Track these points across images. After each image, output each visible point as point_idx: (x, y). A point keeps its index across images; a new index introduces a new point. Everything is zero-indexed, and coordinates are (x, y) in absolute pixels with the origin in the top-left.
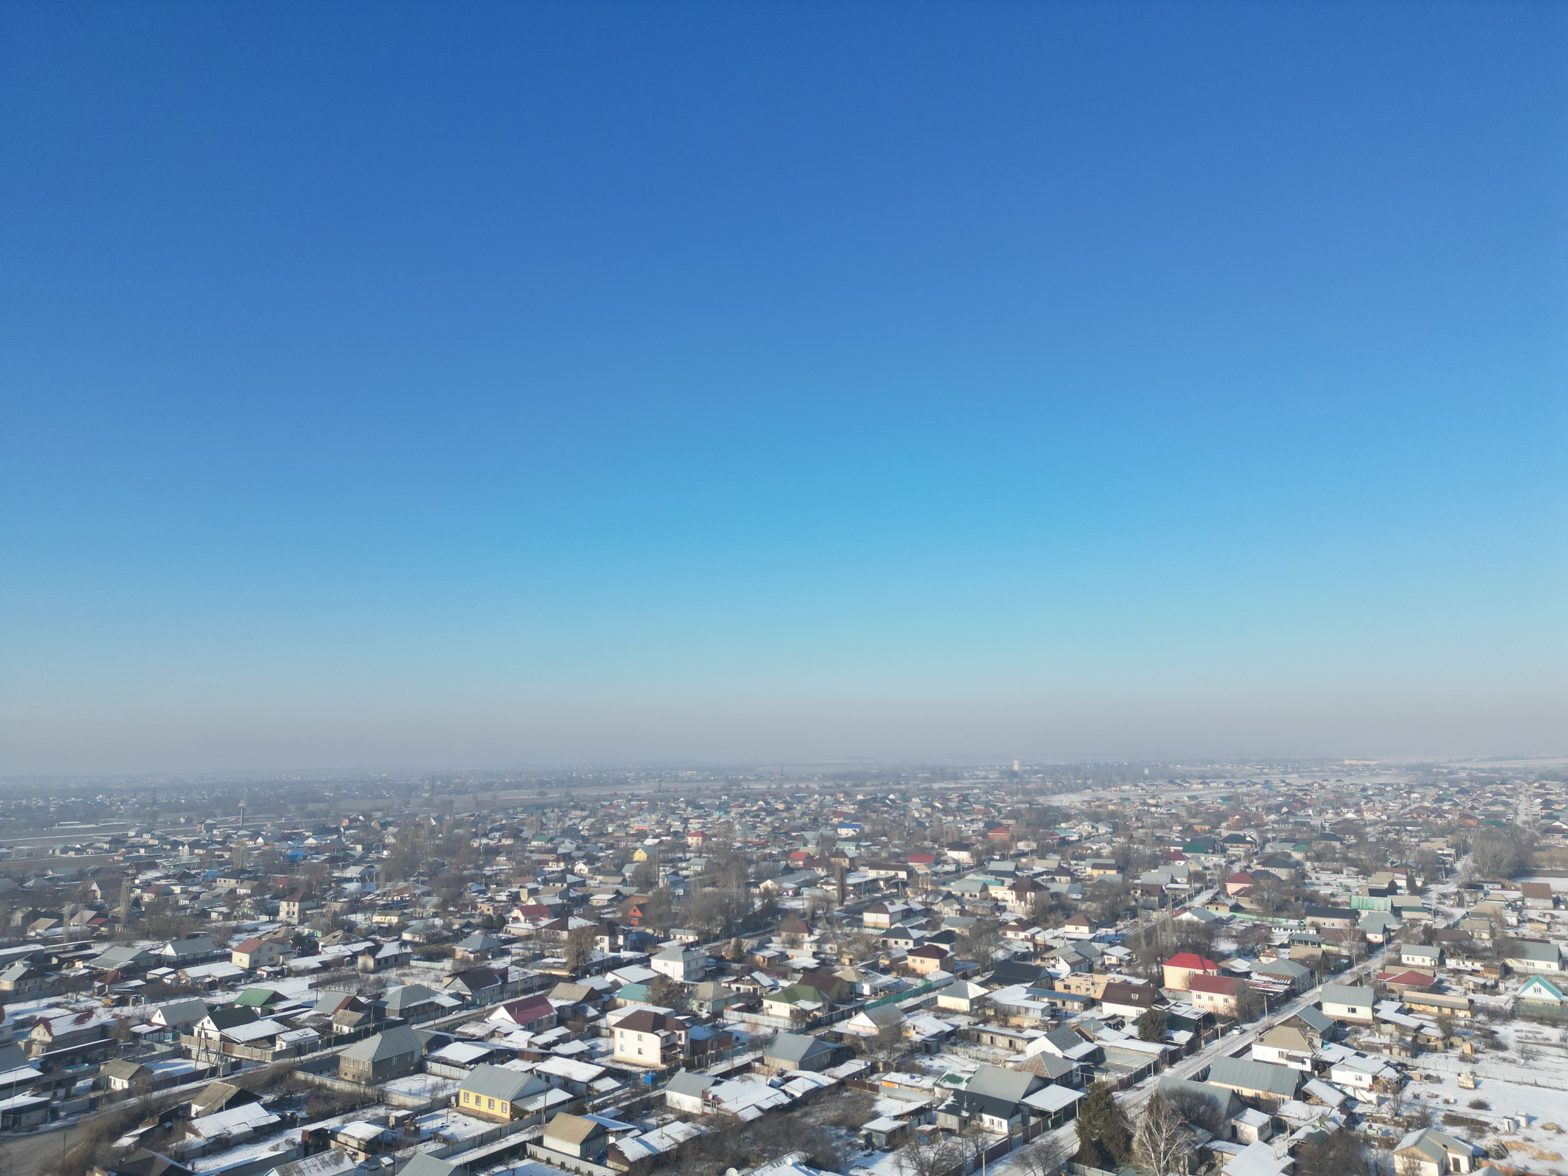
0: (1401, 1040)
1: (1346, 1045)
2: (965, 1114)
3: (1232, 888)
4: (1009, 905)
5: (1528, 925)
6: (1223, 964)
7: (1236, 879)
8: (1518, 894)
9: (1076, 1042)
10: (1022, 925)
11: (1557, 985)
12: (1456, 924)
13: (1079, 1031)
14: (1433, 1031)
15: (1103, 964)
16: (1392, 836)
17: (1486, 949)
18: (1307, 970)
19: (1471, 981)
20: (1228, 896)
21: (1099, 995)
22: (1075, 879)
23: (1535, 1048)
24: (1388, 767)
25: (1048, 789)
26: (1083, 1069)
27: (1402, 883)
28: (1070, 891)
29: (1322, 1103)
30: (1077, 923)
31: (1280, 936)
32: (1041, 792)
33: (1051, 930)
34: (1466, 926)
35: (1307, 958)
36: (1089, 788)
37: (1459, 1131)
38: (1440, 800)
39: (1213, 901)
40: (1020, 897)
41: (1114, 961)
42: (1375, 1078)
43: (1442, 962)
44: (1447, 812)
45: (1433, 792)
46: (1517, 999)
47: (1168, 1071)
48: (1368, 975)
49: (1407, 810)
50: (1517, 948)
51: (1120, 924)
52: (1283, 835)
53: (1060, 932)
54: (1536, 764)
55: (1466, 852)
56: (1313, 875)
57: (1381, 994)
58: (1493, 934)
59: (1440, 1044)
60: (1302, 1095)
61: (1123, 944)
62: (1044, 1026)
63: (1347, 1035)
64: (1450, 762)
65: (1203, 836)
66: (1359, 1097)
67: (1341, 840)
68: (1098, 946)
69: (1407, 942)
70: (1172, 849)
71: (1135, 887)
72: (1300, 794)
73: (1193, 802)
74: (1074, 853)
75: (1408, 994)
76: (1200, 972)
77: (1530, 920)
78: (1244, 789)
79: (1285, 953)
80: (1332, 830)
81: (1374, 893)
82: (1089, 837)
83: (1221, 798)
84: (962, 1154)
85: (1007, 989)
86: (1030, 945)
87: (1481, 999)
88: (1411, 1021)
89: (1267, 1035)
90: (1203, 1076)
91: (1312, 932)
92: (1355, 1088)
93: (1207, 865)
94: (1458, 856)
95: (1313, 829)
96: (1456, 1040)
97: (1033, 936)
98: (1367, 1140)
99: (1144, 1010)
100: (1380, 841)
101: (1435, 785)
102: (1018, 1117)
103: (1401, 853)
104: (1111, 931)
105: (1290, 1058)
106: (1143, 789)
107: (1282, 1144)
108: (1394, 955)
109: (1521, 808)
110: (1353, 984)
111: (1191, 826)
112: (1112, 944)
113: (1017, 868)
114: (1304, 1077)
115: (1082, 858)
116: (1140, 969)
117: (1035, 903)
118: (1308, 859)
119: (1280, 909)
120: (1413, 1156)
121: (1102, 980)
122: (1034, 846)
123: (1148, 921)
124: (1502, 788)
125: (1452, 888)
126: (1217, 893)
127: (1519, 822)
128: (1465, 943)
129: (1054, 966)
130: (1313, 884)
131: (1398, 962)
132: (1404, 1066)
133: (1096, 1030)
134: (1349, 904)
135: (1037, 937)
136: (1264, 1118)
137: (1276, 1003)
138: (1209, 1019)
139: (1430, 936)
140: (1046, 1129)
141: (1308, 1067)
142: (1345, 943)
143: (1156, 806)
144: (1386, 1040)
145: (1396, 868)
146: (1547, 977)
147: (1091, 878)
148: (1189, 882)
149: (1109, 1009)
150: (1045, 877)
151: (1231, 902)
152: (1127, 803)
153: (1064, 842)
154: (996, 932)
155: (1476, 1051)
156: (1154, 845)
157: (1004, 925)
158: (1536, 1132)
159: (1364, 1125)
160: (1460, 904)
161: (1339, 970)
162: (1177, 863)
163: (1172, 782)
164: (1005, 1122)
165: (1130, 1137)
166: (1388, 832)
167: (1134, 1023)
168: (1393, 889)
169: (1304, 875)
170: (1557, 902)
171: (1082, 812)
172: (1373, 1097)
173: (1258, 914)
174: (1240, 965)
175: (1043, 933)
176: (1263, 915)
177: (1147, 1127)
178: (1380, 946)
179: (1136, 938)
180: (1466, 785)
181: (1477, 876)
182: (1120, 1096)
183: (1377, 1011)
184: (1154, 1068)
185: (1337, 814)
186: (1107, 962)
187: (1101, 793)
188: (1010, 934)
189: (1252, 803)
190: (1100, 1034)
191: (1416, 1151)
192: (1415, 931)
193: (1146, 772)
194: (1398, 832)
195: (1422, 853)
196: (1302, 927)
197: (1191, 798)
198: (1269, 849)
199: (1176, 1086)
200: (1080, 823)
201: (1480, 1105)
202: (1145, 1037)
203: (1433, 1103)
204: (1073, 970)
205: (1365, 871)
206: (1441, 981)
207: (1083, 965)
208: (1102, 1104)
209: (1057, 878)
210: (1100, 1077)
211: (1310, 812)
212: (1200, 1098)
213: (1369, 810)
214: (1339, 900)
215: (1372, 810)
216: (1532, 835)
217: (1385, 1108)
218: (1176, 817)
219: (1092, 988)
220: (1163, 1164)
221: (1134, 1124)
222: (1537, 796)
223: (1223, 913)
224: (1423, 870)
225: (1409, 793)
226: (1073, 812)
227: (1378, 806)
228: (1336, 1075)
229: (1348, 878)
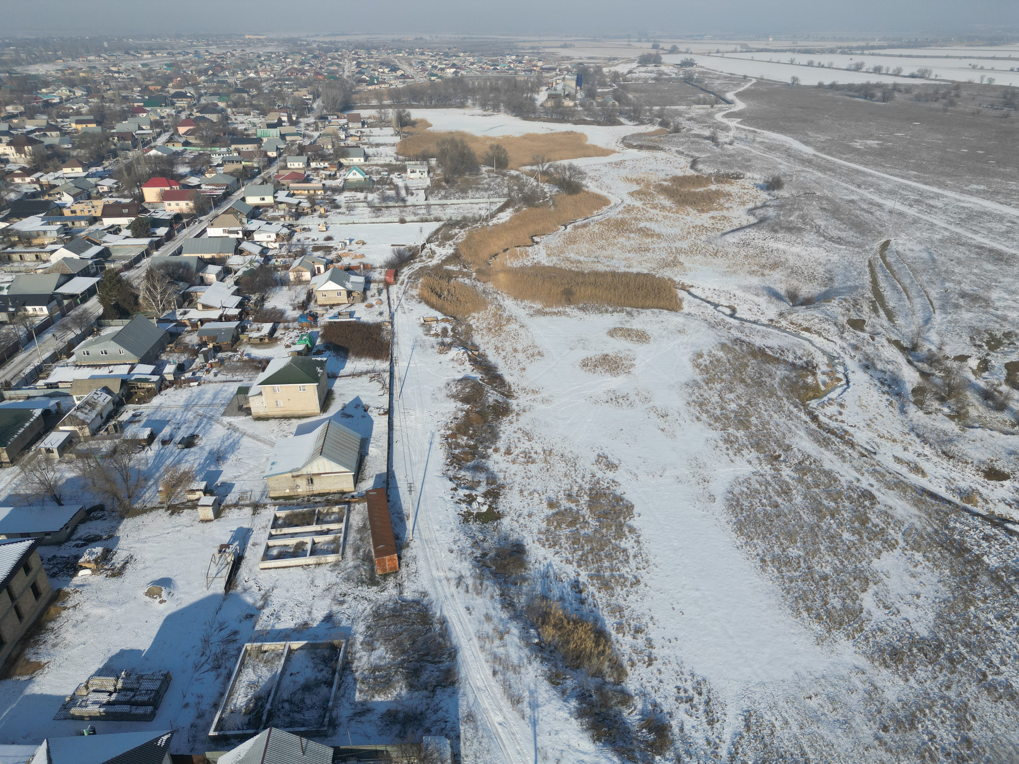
0: (290, 211)
1: (261, 219)
2: (11, 309)
3: (182, 130)
4: (11, 158)
5: (350, 138)
6: (182, 182)
7: (184, 124)
8: (344, 121)
9: (87, 247)
10: (26, 172)
11: (363, 170)
12: (315, 142)
13: (89, 240)
14: (306, 204)
15: (98, 192)
16: (277, 88)
17: (330, 154)
18: (235, 179)
19: (323, 173)
20: (180, 136)
21: (99, 214)
22: (64, 133)
23: (353, 204)
24: (271, 40)
25: (23, 60)
26: (96, 263)
27: (285, 119)
28: (62, 142)
29: (250, 253)
30: (72, 166)
31: (217, 159)
32: (18, 62)
33: (52, 173)
34: (320, 142)
35: (234, 172)
36: (60, 59)
37: (320, 253)
38: (303, 63)
39: (170, 140)
40: (19, 151)
41: (106, 189)
42: (277, 235)
43: (308, 165)
44: (307, 71)
45: (299, 58)
46: (345, 180)
47: (155, 254)
48: (270, 177)
49: (285, 70)
50: (344, 152)
51: (106, 163)
52: (211, 91)
53: (59, 173)
54: (353, 38)
55: (318, 97)
56: (233, 117)
57: (278, 187)
58: (333, 146)
59: (309, 211)
60: (239, 252)
61: (111, 177)
62: (60, 241)
63: (261, 214)
64: (307, 36)
65: (157, 94)
66: (270, 247)
67: (248, 93)
68: (92, 181)
69: (290, 155)
70: (136, 104)
71: (113, 135)
72: (219, 60)
73: (146, 69)
74: (58, 112)
75: (292, 185)
76: (168, 189)
77: (351, 135)
78: (181, 58)
79: (221, 170)
80: (242, 85)
81: (270, 126)
82: (68, 99)
83: (166, 65)
84: (15, 334)
85: (25, 220)
86: (37, 186)
87: (329, 183)
88: (294, 201)
89: (216, 221)
90: (179, 252)
91: (236, 154)
92: (267, 242)
93: (162, 115)
94: (314, 100)
95: (230, 85)
96: (317, 207)
97: (38, 179)
98: (276, 268)
99: (133, 219)
100: (271, 91)
101: (300, 53)
102: (55, 303)
103: (283, 99)
104: (100, 169)
105: (230, 232)
106: (105, 59)
107: (230, 280)
108: (283, 164)
109: (346, 67)
110: (262, 184)
111: (147, 87)
112: (102, 178)
113: (10, 128)
114: (239, 241)
115: (67, 116)
116: (126, 192)
117: (33, 154)
118: (229, 106)
119: (214, 142)
120: (299, 271)
121: (99, 204)
122: (22, 108)
123: (126, 158)
124: (336, 54)
125: (312, 120)
126: (172, 135)
127: (345, 77)
128: (320, 152)
129: (60, 199)
130: (234, 123)
131: (285, 168)
132: (292, 225)
133: (101, 237)
134: (256, 134)
135: (42, 180)
136: (218, 268)
137: (218, 201)
138: (178, 217)
139: (302, 150)
140: (77, 305)
141: (240, 236)
142: (256, 159)
143: (118, 72)
144: (282, 213)
145: (281, 109)
146: (358, 166)
147: (76, 131)
148: (152, 128)
149: (108, 222)
150: (37, 133)
151: (182, 140)
152: (94, 71)
153: (47, 104)
154: (4, 180)
155: (326, 211)
156: (121, 103)
157: (11, 173)
158: (354, 246)
159: (273, 261)
160: (317, 129)
161: (253, 176)
162: (141, 115)
163: (127, 53)
164: (45, 308)
165: (137, 297)
166: (275, 85)
167: (128, 228)
168: (280, 123)
169: (227, 118)
170: (363, 124)
171: (58, 79)
172: (277, 245)
173: (201, 147)
174: (194, 181)
175: (46, 176)
176: (204, 146)
177: (147, 289)
178: (275, 159)
179: (120, 171)
180: (317, 53)
181: (325, 111)
182: (126, 275)
183: (276, 197)
184: (147, 253)
185: (244, 74)
186: (101, 191)
187: (72, 63)
188: (17, 180)
189: (188, 68)
190: (104, 239)
191: (300, 268)
192: (294, 148)
193: (106, 44)
194: (281, 86)
195: (295, 99)
196: (230, 152)
197: (143, 65)
198: (203, 101)
199: (162, 261)
200: (59, 89)
201: (329, 239)
202: (137, 235)
203: (307, 242)
204: (75, 200)
205: (264, 113)
206: (308, 176)
207: (83, 195)
208: (114, 281)
209: (48, 133)
210: (110, 266)
211: (227, 73)
212: (179, 265)
213: (263, 71)
214: (250, 132)
215: (265, 71)
216: (352, 84)
217: (283, 249)
218: (134, 80)
219: (93, 210)
220: (161, 306)
221: (138, 289)
222: (354, 59)
223: (178, 148)
224: (296, 110)
225: (285, 58)
226: (50, 79)
227: (268, 68)
228: (257, 237)
229: (254, 118)
